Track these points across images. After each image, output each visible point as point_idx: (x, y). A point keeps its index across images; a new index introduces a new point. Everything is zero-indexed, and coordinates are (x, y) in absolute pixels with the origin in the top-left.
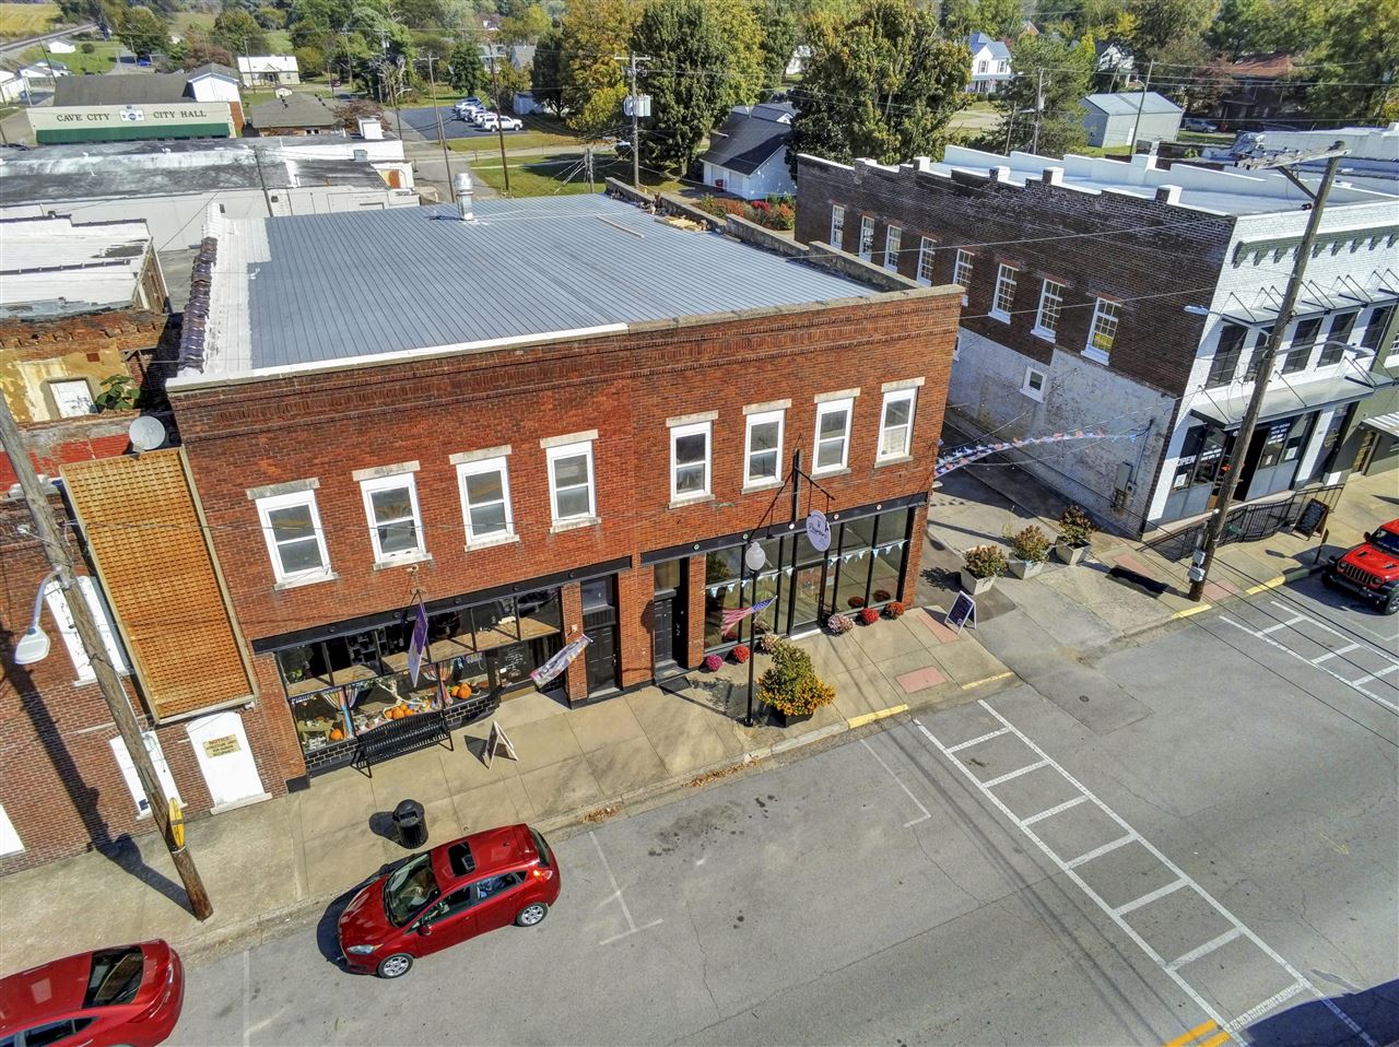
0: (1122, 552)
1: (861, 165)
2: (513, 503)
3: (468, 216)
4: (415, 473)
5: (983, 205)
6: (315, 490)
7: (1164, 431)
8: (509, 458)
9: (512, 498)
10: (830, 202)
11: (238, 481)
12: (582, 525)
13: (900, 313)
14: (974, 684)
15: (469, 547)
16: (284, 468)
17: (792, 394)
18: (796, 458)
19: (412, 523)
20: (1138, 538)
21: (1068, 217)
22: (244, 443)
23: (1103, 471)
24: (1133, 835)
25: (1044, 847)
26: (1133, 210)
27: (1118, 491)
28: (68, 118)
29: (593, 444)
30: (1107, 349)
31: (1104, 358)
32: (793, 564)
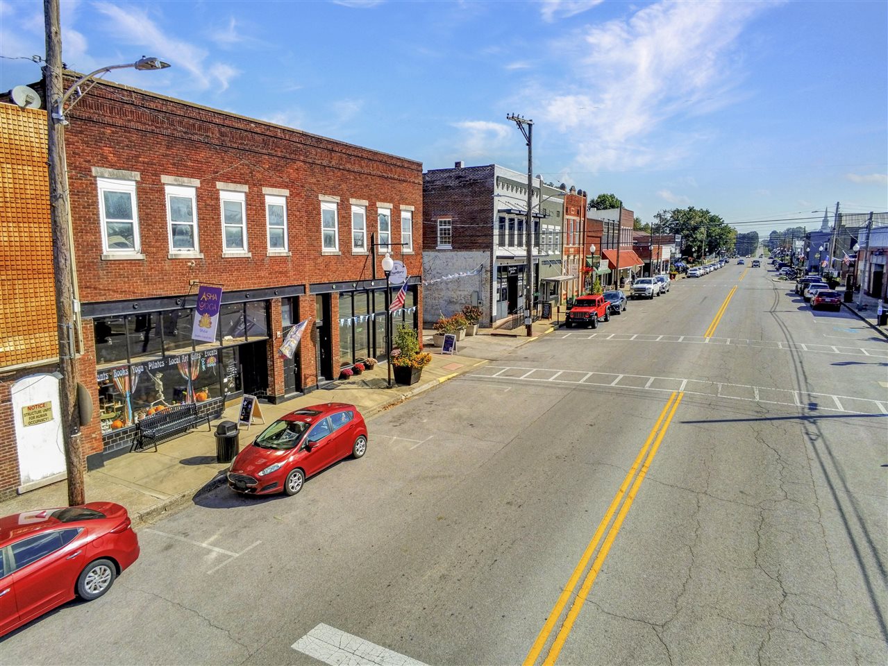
0: (488, 331)
2: (248, 228)
4: (197, 188)
6: (137, 182)
7: (489, 269)
8: (247, 195)
9: (248, 224)
11: (88, 158)
12: (282, 255)
13: (402, 167)
14: (477, 365)
15: (225, 254)
16: (119, 157)
17: (368, 198)
18: (372, 237)
19: (192, 226)
20: (490, 326)
22: (95, 129)
23: (463, 302)
24: (591, 373)
25: (566, 382)
26: (446, 175)
29: (287, 199)
30: (449, 242)
31: (449, 247)
32: (374, 312)
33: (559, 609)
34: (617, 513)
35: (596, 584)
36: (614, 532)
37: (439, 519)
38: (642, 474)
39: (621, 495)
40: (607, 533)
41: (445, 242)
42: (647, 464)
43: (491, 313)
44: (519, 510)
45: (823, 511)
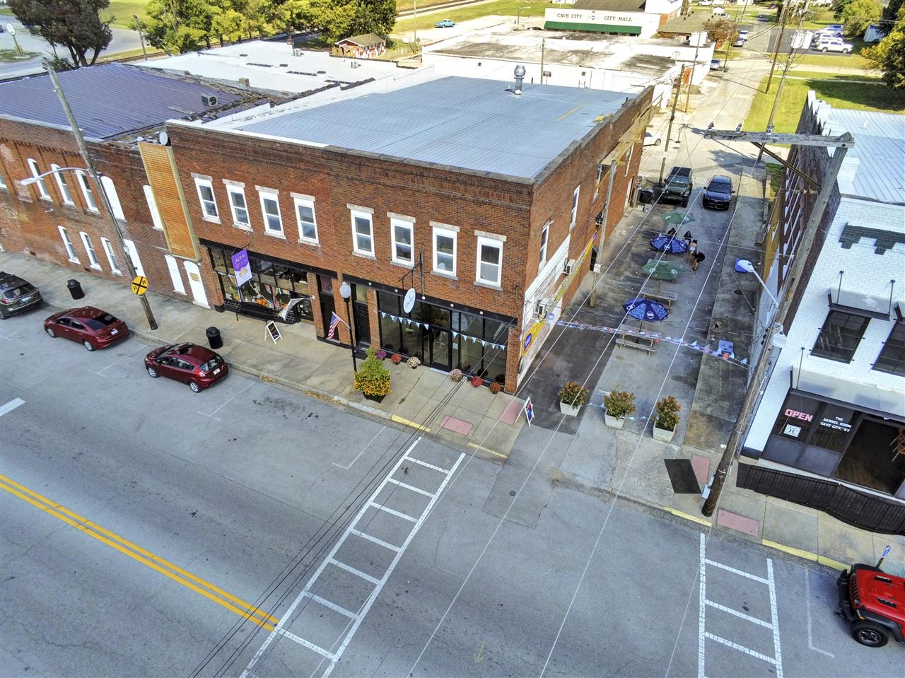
2: (282, 219)
4: (244, 188)
6: (211, 181)
9: (282, 216)
11: (188, 168)
12: (312, 244)
15: (266, 233)
16: (201, 168)
18: (421, 255)
19: (245, 211)
22: (189, 152)
28: (563, 16)
29: (314, 203)
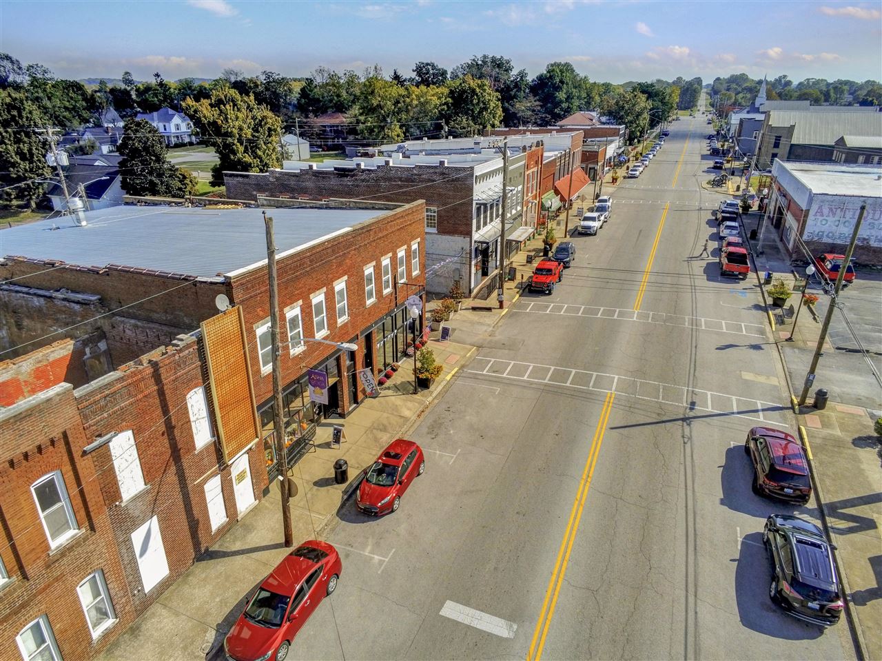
0: (468, 303)
1: (273, 172)
2: (327, 314)
3: (84, 223)
5: (356, 179)
7: (468, 251)
8: (325, 293)
9: (326, 311)
10: (255, 193)
11: (251, 321)
12: (345, 322)
13: (413, 212)
14: (469, 354)
15: (316, 339)
16: (264, 311)
17: (392, 250)
18: (395, 278)
19: (299, 332)
20: (470, 296)
21: (402, 178)
22: (253, 301)
23: (447, 275)
24: (553, 368)
25: (536, 380)
26: (432, 171)
27: (455, 281)
29: (346, 282)
30: (434, 227)
31: (434, 230)
32: (396, 328)
33: (552, 585)
34: (575, 518)
35: (567, 569)
36: (574, 533)
37: (484, 527)
38: (588, 484)
39: (577, 502)
40: (571, 533)
41: (431, 226)
42: (591, 475)
43: (470, 286)
44: (524, 518)
45: (679, 508)
